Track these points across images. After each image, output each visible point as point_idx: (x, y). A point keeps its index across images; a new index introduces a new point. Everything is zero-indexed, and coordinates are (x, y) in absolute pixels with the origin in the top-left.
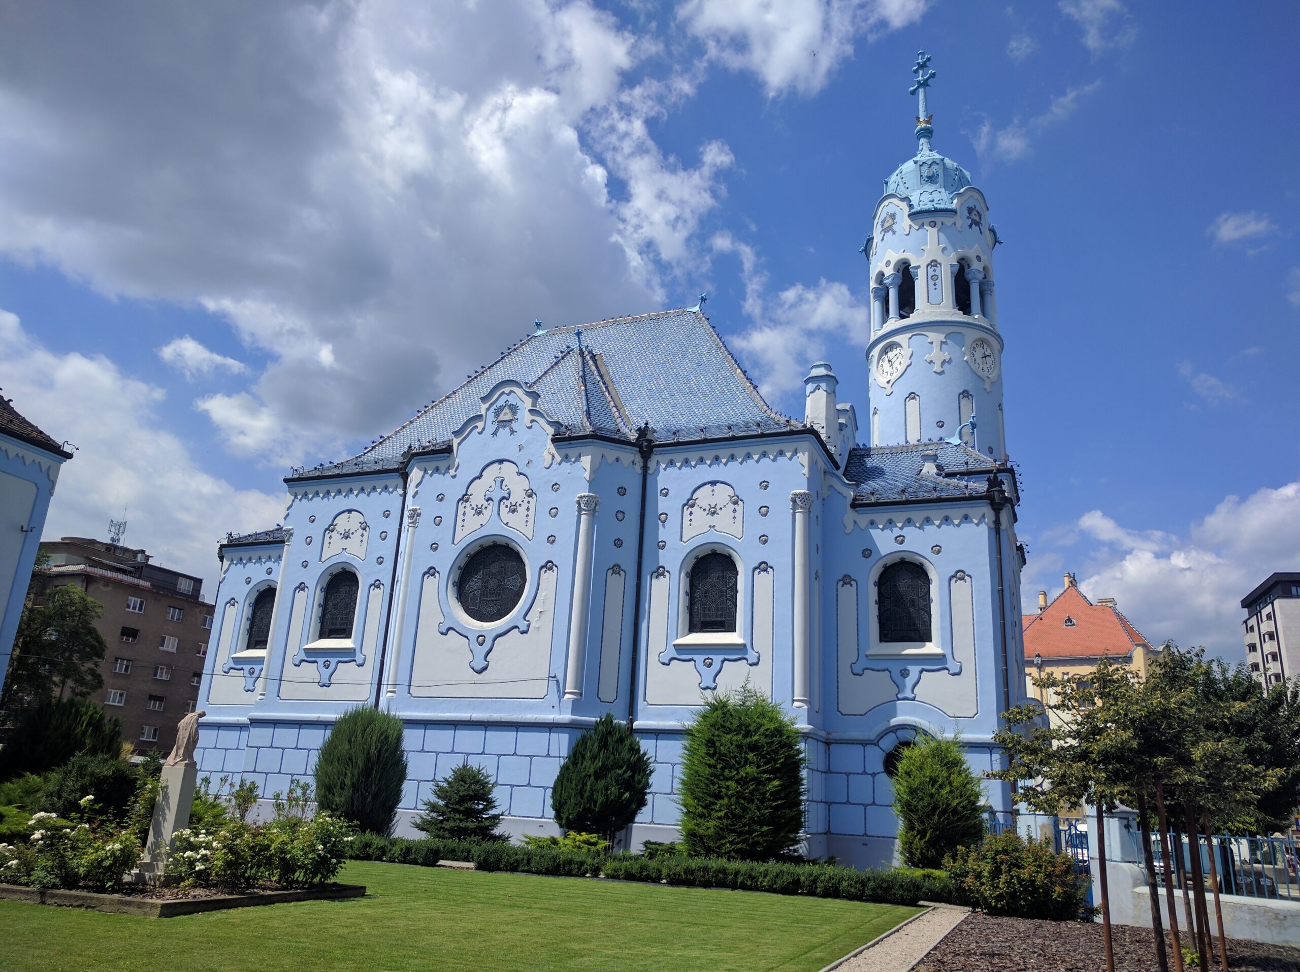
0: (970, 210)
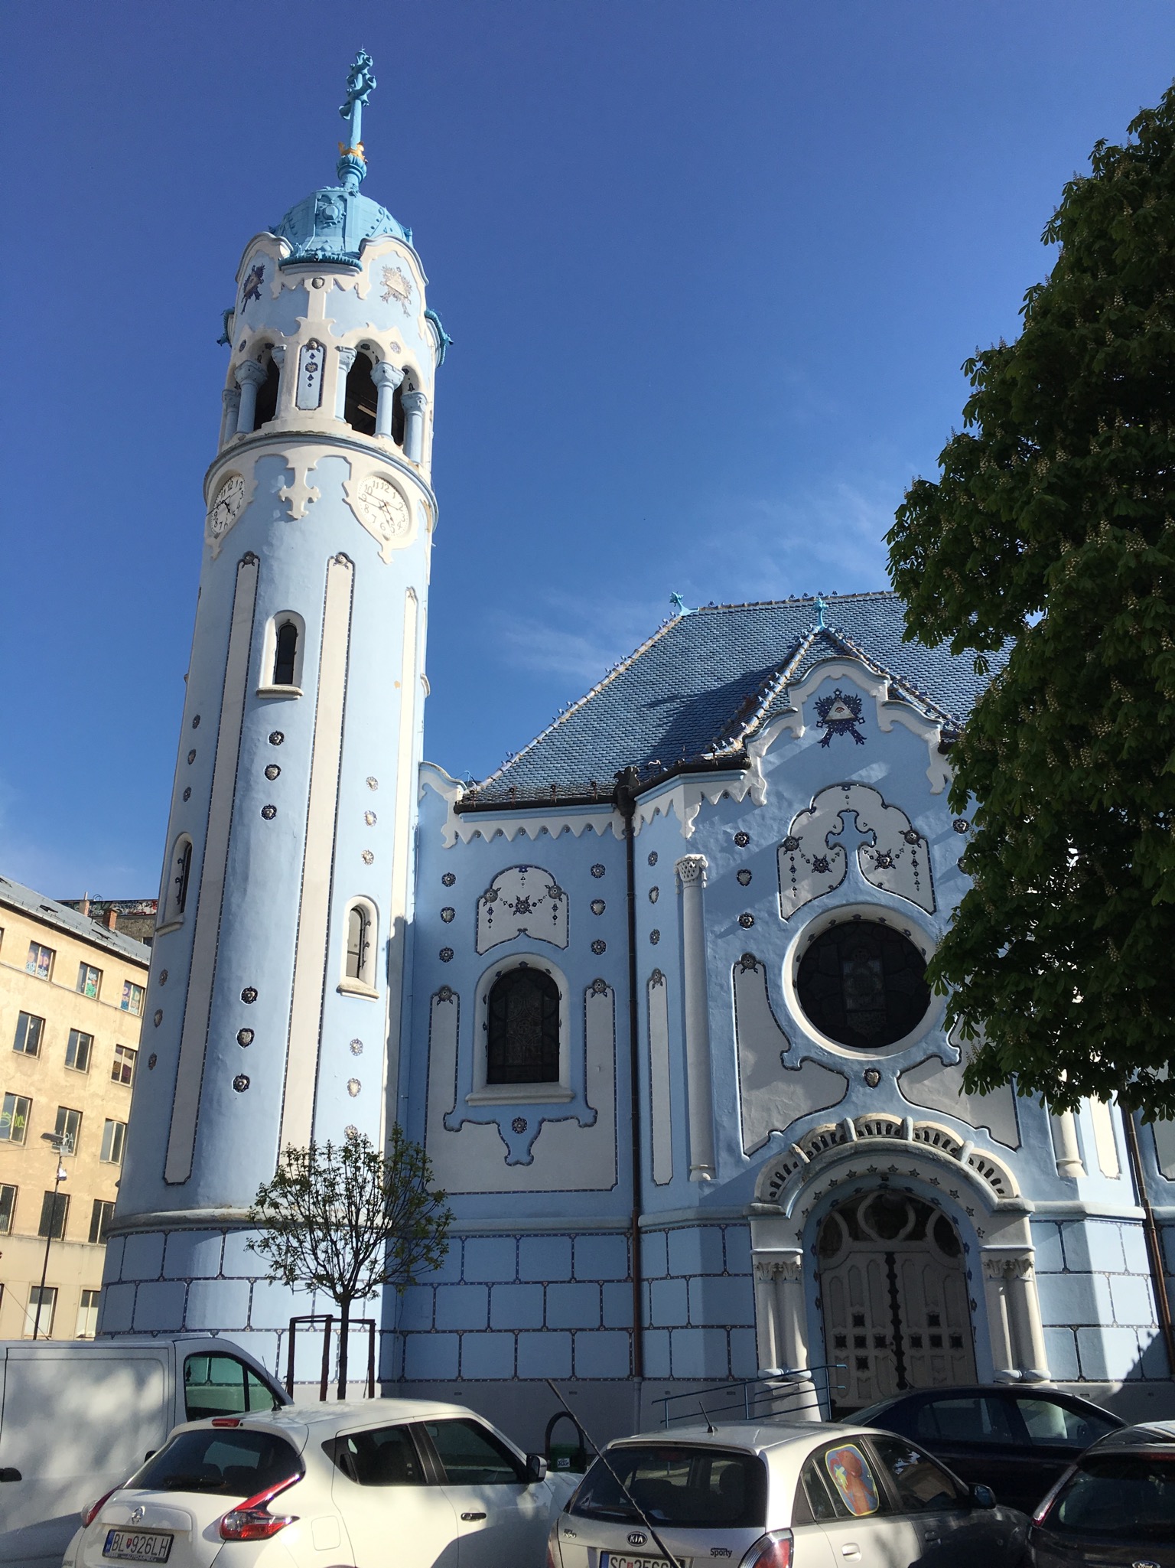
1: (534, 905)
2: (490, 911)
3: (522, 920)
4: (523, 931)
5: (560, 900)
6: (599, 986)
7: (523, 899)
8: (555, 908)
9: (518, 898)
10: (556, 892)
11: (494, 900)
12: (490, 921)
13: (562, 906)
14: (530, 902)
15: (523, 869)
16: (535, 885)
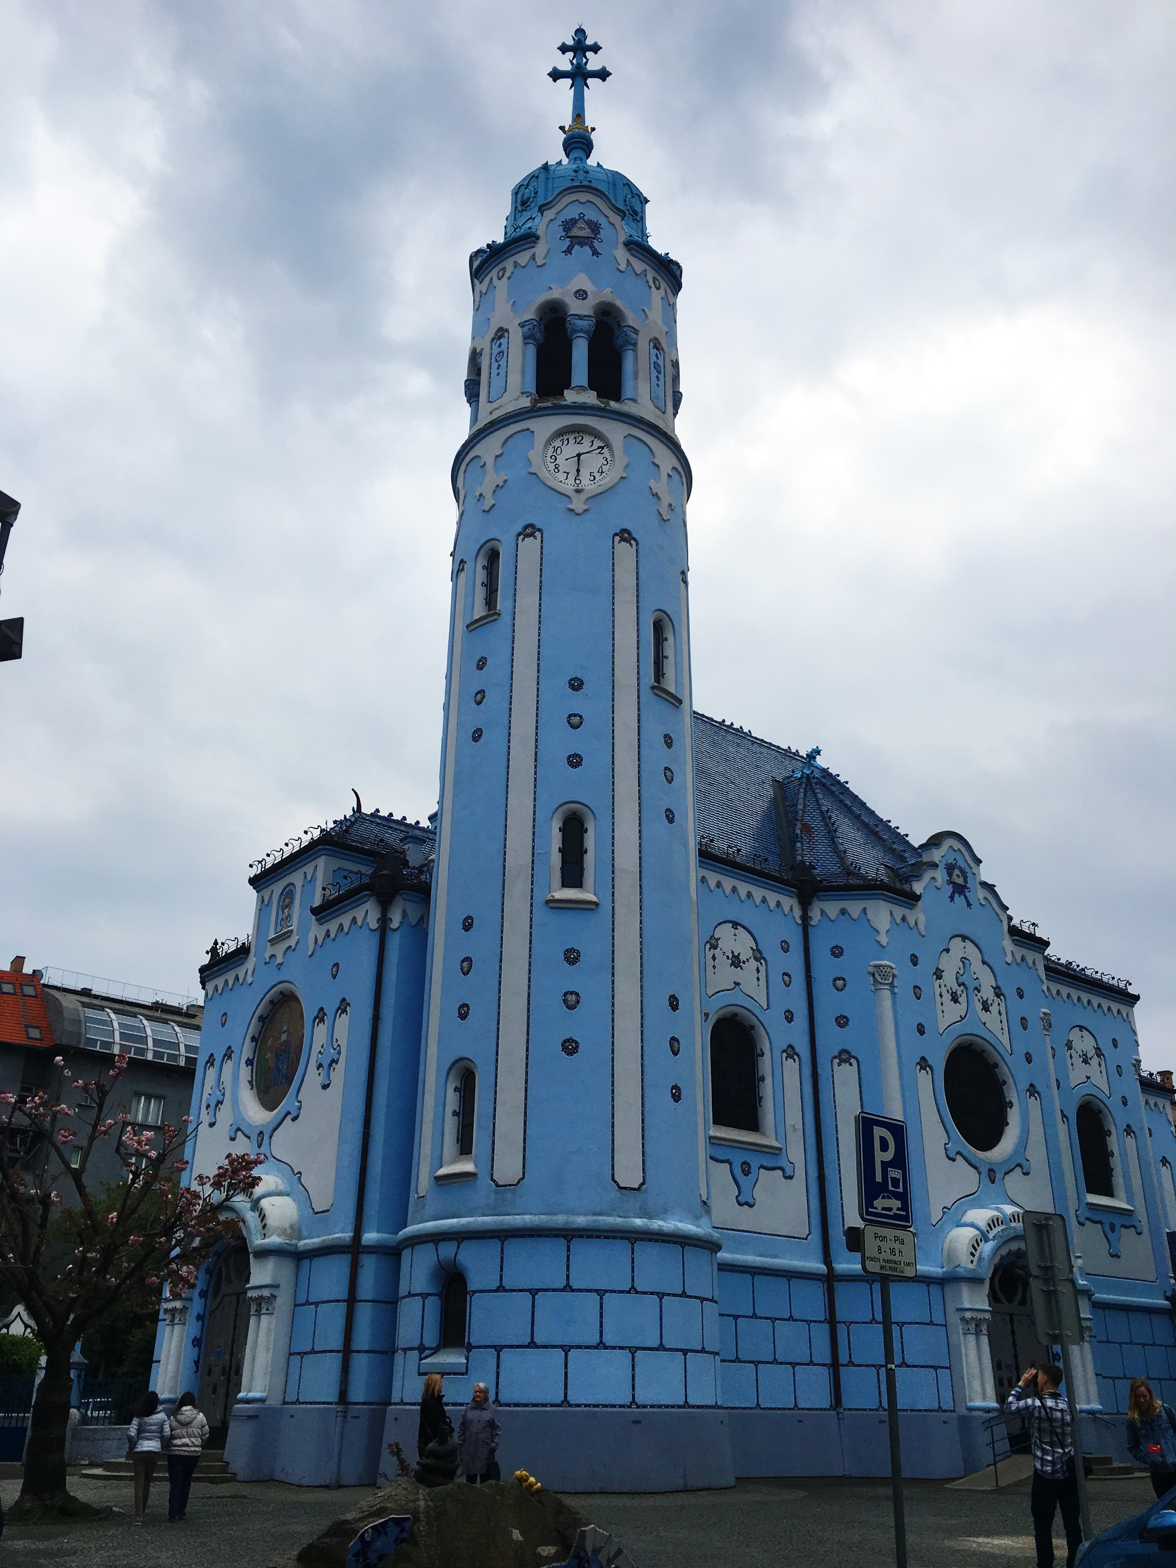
1: (744, 962)
2: (714, 958)
3: (736, 974)
4: (737, 984)
5: (761, 964)
6: (791, 1052)
7: (736, 954)
8: (758, 970)
9: (733, 952)
10: (758, 955)
11: (716, 948)
12: (714, 967)
13: (762, 969)
14: (742, 958)
15: (735, 925)
16: (743, 945)
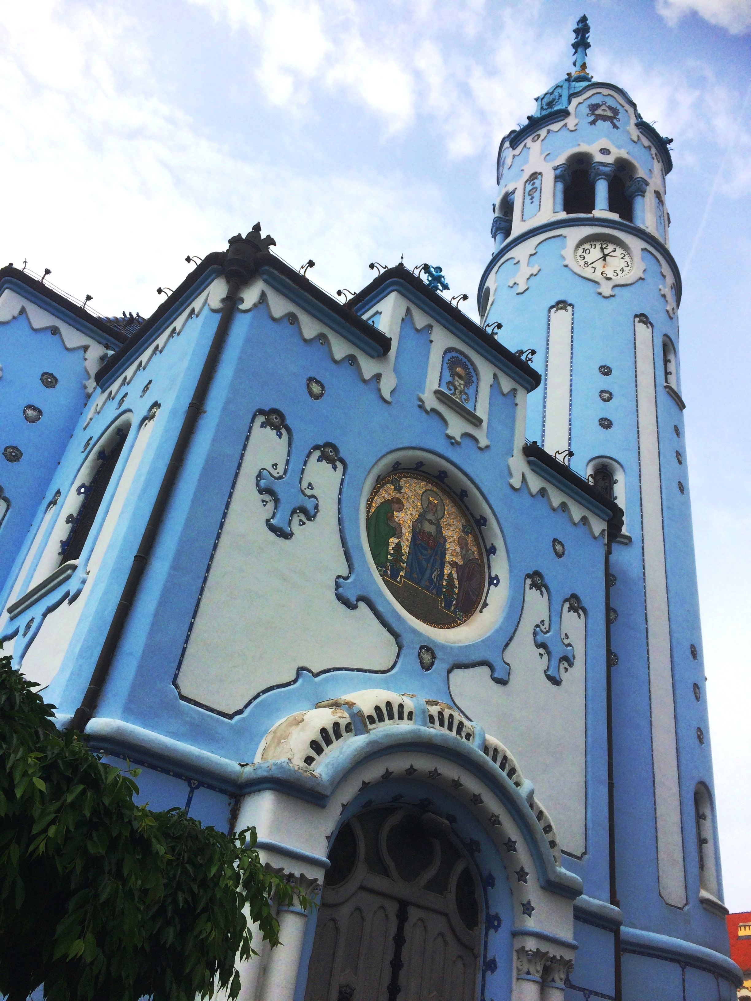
0: (593, 108)
